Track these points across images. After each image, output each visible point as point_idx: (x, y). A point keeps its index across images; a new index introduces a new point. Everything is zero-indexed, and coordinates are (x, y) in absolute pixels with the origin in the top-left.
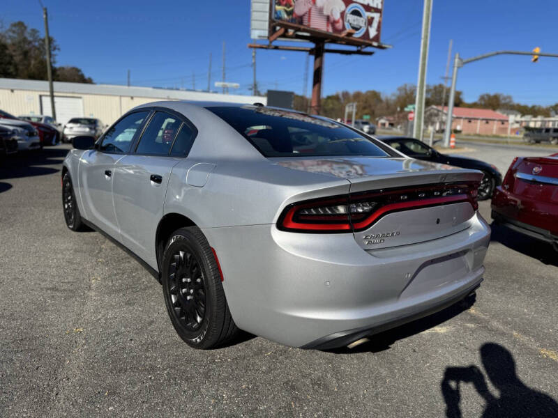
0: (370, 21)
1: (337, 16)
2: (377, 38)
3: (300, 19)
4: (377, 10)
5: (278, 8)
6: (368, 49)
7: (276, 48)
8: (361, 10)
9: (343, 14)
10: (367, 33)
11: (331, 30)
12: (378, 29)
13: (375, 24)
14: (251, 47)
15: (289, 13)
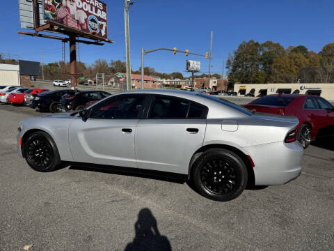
0: (101, 26)
1: (83, 21)
2: (106, 36)
3: (61, 21)
4: (104, 20)
5: (47, 11)
6: (103, 42)
7: (40, 36)
8: (96, 19)
9: (86, 20)
10: (100, 32)
11: (80, 29)
12: (106, 31)
13: (104, 28)
14: (20, 33)
15: (54, 16)
